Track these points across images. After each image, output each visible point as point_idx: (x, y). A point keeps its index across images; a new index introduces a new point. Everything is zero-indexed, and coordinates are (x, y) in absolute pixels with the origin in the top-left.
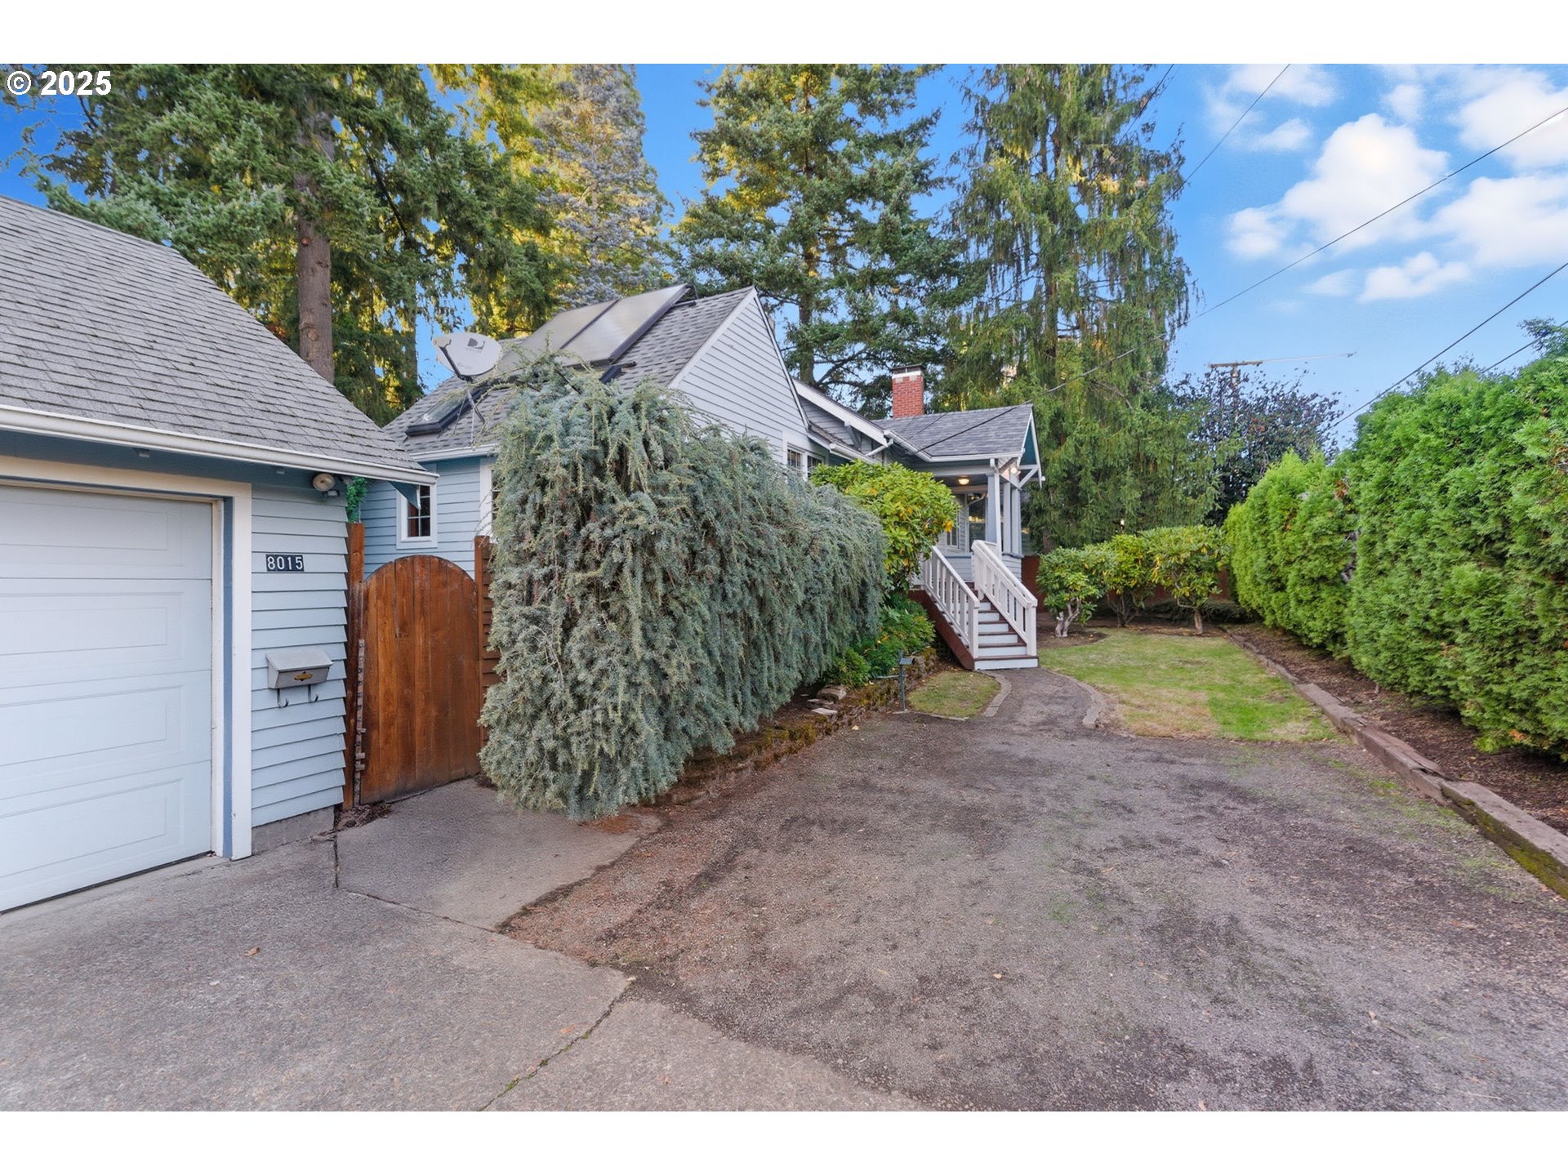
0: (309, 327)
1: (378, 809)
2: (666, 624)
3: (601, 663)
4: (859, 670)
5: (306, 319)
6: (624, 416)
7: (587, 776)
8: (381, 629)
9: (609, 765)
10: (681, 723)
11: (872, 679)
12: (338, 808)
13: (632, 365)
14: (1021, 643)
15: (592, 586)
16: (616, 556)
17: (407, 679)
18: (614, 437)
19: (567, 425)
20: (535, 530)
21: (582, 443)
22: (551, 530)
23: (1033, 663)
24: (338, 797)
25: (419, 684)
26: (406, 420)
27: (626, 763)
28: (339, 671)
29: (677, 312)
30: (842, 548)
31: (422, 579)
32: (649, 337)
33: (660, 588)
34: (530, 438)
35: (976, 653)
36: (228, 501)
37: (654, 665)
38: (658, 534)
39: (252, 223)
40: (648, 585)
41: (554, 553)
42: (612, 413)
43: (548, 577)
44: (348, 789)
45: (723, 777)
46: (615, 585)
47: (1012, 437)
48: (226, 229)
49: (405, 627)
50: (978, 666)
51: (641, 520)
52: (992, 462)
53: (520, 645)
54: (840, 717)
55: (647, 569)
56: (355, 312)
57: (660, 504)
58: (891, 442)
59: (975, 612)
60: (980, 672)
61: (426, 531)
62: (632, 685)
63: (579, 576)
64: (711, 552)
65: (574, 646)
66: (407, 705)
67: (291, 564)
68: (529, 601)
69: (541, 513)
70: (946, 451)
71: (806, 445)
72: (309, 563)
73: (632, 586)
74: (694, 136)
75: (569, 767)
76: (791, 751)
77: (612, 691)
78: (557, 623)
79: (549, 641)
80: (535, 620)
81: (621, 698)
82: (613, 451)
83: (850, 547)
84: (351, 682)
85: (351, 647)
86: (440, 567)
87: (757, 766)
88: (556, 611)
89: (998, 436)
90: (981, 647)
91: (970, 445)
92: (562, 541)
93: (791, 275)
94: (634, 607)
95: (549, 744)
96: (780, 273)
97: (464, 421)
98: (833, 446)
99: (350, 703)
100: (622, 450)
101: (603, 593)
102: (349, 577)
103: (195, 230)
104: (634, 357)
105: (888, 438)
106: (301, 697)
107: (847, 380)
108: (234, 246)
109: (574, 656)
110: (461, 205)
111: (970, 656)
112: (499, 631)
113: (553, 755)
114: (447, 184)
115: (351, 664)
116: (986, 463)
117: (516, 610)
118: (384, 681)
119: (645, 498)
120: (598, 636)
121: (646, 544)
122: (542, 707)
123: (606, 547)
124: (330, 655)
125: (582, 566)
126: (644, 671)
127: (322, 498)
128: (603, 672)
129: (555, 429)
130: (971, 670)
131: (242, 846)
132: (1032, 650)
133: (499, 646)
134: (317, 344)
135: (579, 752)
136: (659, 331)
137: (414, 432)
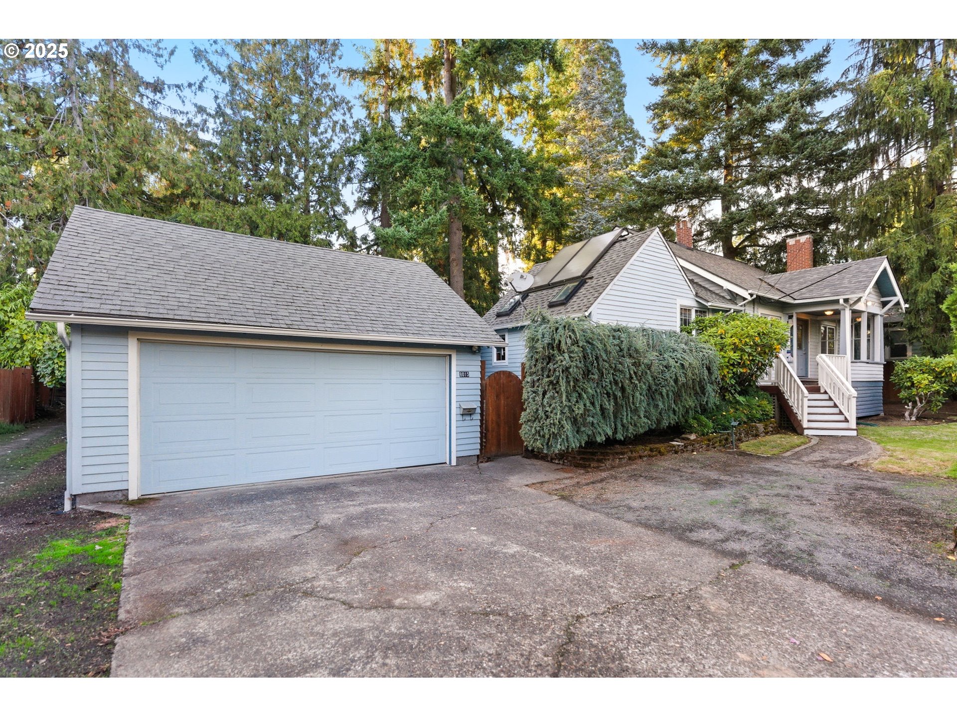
0: (454, 260)
1: (489, 460)
2: (575, 395)
3: (553, 405)
4: (705, 426)
5: (453, 257)
6: (561, 330)
7: (549, 439)
8: (491, 398)
9: (555, 435)
10: (583, 429)
11: (716, 432)
12: (478, 456)
13: (591, 278)
14: (846, 420)
15: (551, 382)
16: (557, 374)
17: (499, 416)
18: (557, 337)
19: (543, 335)
20: (535, 365)
21: (547, 340)
22: (539, 366)
23: (854, 433)
24: (478, 453)
25: (502, 418)
26: (495, 309)
27: (560, 437)
28: (478, 411)
29: (617, 244)
30: (682, 365)
31: (503, 380)
32: (601, 261)
33: (572, 383)
34: (533, 339)
35: (805, 424)
36: (450, 356)
37: (570, 407)
38: (570, 367)
39: (436, 226)
40: (568, 382)
41: (540, 372)
42: (557, 329)
43: (538, 380)
44: (481, 450)
45: (613, 460)
46: (558, 382)
47: (861, 282)
48: (427, 229)
49: (498, 396)
50: (806, 432)
51: (564, 363)
52: (841, 301)
53: (530, 400)
54: (686, 447)
55: (567, 377)
56: (471, 245)
57: (570, 357)
58: (755, 296)
59: (805, 400)
60: (807, 436)
61: (504, 358)
62: (562, 413)
63: (547, 379)
64: (595, 371)
65: (546, 401)
66: (498, 425)
67: (465, 375)
68: (533, 387)
69: (537, 360)
70: (807, 295)
71: (694, 304)
72: (470, 374)
73: (563, 383)
74: (648, 108)
75: (544, 436)
76: (650, 456)
77: (556, 414)
78: (541, 393)
79: (539, 399)
80: (534, 392)
81: (558, 416)
82: (557, 342)
83: (686, 365)
84: (482, 415)
85: (482, 402)
86: (509, 375)
87: (630, 458)
88: (541, 390)
89: (850, 282)
90: (809, 421)
91: (827, 290)
92: (543, 369)
93: (709, 187)
94: (563, 388)
95: (538, 429)
96: (702, 187)
97: (518, 309)
98: (710, 304)
99: (481, 421)
100: (560, 342)
101: (554, 384)
102: (481, 379)
103: (417, 232)
104: (593, 273)
105: (751, 295)
106: (468, 418)
107: (760, 243)
108: (429, 236)
109: (545, 403)
110: (519, 188)
111: (801, 426)
112: (525, 396)
113: (539, 432)
114: (512, 181)
115: (482, 408)
116: (837, 301)
117: (529, 389)
118: (492, 416)
119: (566, 355)
120: (553, 398)
121: (566, 370)
122: (536, 418)
123: (555, 370)
124: (477, 405)
125: (548, 376)
126: (567, 409)
127: (474, 353)
128: (554, 408)
129: (540, 337)
130: (802, 434)
131: (454, 463)
132: (854, 426)
133: (526, 400)
134: (457, 268)
135: (546, 431)
136: (607, 257)
137: (499, 315)
